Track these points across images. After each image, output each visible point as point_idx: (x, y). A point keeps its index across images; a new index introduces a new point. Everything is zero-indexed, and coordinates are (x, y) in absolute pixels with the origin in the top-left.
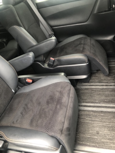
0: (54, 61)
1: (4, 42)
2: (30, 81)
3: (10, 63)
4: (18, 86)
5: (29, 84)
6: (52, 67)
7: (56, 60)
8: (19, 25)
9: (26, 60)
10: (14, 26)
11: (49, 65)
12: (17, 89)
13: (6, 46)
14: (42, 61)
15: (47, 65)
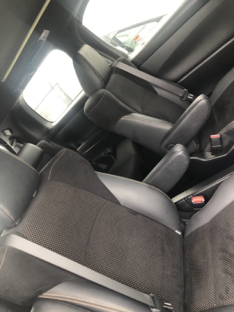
0: (221, 138)
1: (109, 153)
2: (201, 199)
3: (148, 182)
4: (181, 220)
5: (201, 206)
6: (221, 153)
7: (225, 135)
8: (128, 113)
9: (175, 164)
10: (122, 118)
11: (214, 152)
12: (182, 225)
13: (115, 158)
14: (196, 151)
15: (211, 153)
